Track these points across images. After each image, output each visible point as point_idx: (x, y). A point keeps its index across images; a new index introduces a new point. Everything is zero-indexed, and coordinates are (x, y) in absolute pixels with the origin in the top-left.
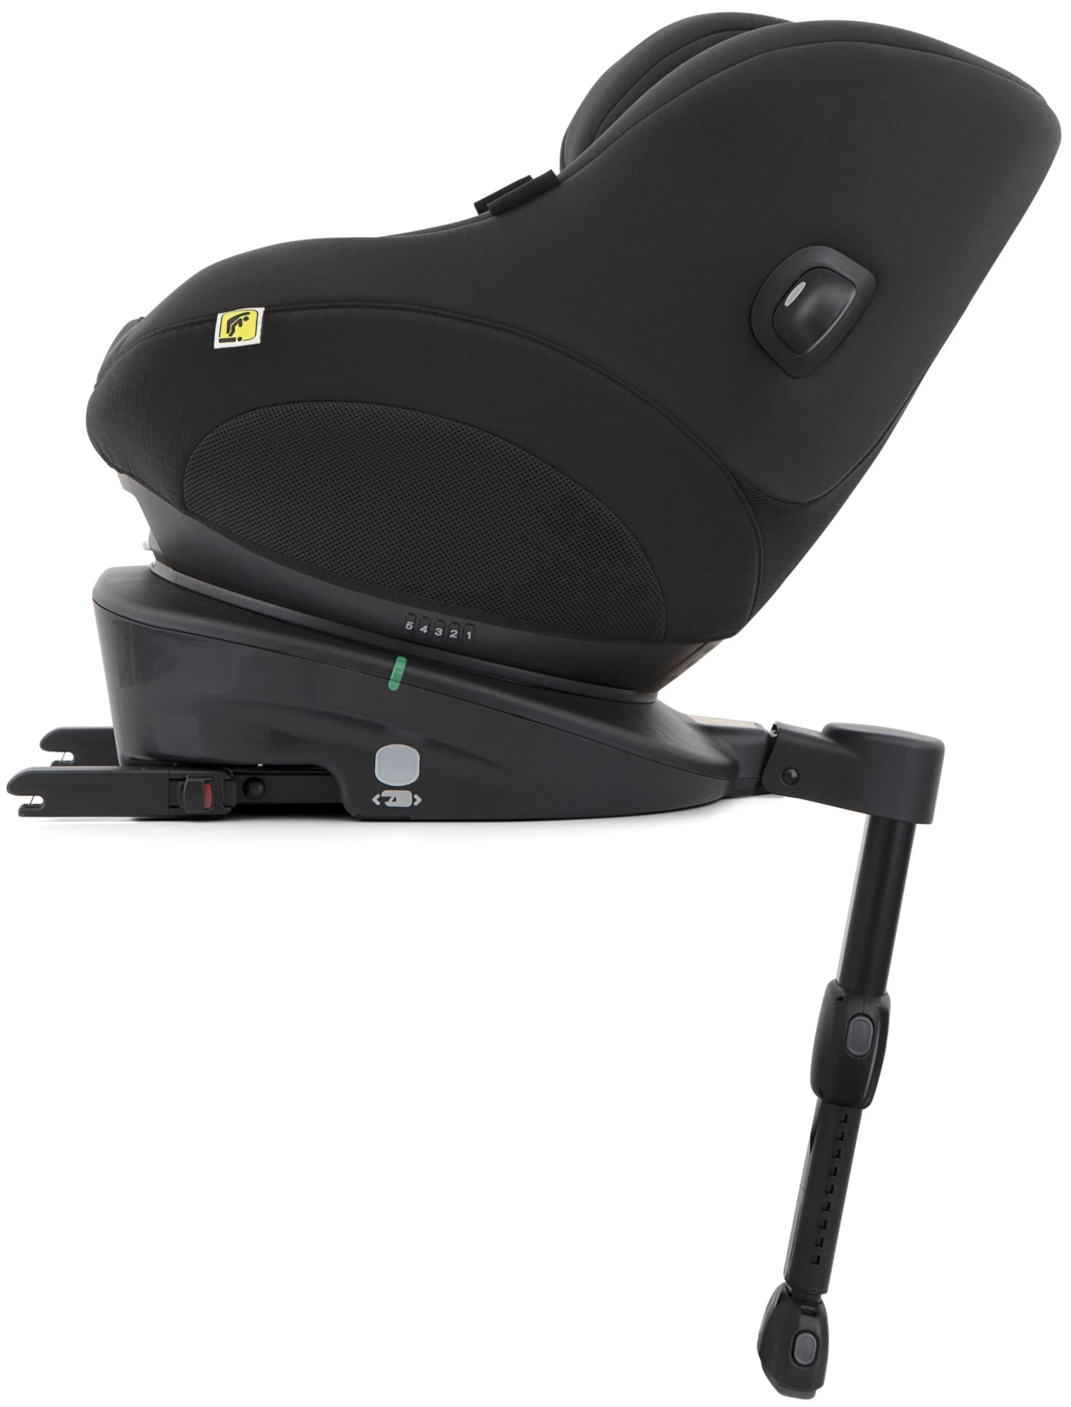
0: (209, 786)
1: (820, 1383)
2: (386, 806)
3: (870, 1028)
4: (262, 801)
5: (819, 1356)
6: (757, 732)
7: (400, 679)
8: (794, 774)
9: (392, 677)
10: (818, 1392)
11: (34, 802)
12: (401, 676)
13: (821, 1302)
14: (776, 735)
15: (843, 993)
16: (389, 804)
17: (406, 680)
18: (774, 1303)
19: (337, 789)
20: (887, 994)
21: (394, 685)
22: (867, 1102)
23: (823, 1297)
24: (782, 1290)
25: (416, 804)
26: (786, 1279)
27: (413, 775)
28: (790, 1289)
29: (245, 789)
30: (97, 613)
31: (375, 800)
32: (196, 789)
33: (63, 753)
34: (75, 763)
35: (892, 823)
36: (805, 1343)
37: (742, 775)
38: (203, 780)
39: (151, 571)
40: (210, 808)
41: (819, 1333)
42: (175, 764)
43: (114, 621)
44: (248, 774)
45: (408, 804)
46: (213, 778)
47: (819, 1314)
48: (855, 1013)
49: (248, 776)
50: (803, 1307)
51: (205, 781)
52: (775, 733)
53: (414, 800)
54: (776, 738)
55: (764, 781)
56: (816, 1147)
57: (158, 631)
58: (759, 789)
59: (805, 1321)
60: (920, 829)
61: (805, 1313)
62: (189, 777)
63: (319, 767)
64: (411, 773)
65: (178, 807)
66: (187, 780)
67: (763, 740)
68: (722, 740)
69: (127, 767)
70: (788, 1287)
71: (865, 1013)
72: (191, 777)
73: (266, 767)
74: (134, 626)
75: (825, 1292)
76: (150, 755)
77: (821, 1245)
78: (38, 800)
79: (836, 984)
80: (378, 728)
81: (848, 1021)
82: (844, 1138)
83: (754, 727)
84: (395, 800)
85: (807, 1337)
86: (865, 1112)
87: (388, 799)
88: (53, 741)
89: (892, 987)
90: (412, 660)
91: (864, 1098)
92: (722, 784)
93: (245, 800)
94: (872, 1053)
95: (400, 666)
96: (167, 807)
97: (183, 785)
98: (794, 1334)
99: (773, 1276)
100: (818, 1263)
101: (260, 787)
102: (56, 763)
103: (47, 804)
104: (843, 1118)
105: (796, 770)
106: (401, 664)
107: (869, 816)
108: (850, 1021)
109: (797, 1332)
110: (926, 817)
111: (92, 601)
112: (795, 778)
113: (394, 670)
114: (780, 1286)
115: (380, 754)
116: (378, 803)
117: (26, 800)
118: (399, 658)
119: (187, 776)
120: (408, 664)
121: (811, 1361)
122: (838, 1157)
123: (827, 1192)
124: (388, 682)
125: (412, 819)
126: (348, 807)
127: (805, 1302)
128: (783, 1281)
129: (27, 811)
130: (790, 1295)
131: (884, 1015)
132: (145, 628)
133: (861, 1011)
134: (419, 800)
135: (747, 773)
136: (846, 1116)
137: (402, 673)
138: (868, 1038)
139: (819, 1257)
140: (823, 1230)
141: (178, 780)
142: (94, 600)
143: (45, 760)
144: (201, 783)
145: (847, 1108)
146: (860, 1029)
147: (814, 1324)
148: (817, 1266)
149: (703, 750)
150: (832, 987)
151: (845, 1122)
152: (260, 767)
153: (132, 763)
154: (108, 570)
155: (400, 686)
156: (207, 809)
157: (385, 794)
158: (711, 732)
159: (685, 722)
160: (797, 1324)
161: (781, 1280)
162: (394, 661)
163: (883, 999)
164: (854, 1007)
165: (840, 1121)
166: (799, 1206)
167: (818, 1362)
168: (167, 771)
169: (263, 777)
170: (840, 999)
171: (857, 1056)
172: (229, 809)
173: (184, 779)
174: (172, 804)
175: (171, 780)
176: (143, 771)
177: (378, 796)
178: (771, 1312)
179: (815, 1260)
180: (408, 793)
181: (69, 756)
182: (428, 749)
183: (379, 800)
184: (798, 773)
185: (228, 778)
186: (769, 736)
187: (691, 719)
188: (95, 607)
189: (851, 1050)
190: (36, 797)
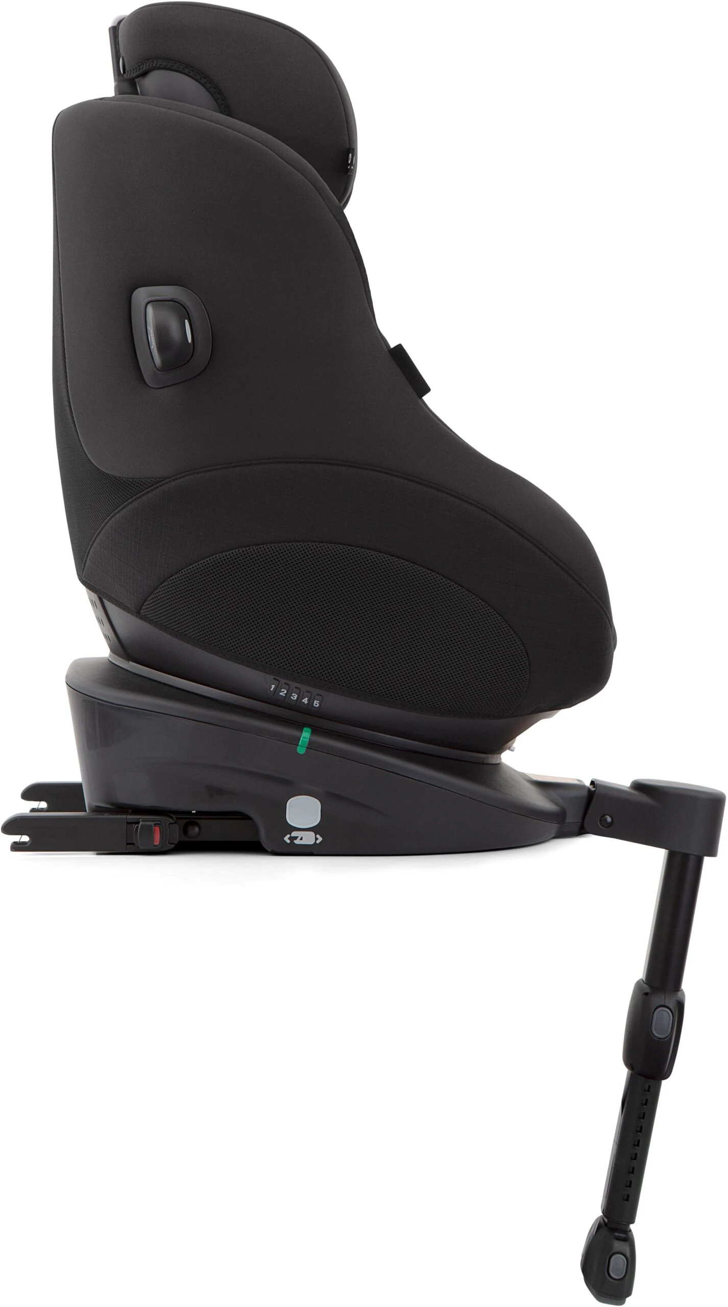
0: (157, 828)
1: (628, 1293)
2: (294, 843)
3: (670, 1018)
4: (199, 839)
5: (629, 1271)
6: (579, 787)
7: (306, 745)
8: (609, 819)
9: (300, 744)
10: (628, 1299)
11: (22, 840)
12: (307, 743)
13: (630, 1231)
14: (594, 789)
15: (648, 990)
16: (297, 842)
17: (311, 746)
18: (594, 1231)
19: (257, 831)
20: (682, 990)
21: (301, 750)
22: (666, 1074)
23: (632, 1226)
24: (600, 1221)
25: (318, 842)
26: (603, 1212)
27: (315, 820)
28: (606, 1220)
29: (185, 831)
30: (70, 694)
31: (287, 839)
32: (148, 830)
33: (39, 802)
34: (48, 810)
35: (686, 856)
36: (617, 1263)
37: (568, 820)
38: (153, 823)
39: (109, 660)
40: (159, 844)
41: (628, 1254)
42: (130, 811)
43: (84, 700)
44: (187, 819)
45: (312, 842)
46: (160, 821)
47: (628, 1239)
48: (658, 1005)
49: (187, 820)
50: (616, 1234)
51: (155, 824)
52: (594, 787)
53: (316, 839)
54: (595, 791)
55: (585, 825)
56: (626, 1111)
57: (119, 708)
58: (581, 831)
59: (618, 1245)
60: (707, 860)
61: (618, 1239)
62: (142, 821)
63: (243, 813)
64: (315, 819)
65: (134, 844)
66: (141, 823)
67: (585, 793)
68: (553, 793)
69: (93, 813)
70: (604, 1218)
71: (666, 1005)
72: (144, 821)
73: (198, 813)
74: (99, 703)
75: (633, 1222)
76: (112, 804)
77: (630, 1186)
78: (25, 838)
79: (642, 982)
80: (287, 782)
81: (652, 1012)
82: (648, 1104)
83: (577, 782)
84: (301, 839)
85: (619, 1257)
86: (664, 1083)
87: (296, 838)
88: (31, 793)
89: (686, 985)
90: (315, 731)
91: (666, 1071)
92: (554, 827)
93: (185, 839)
94: (672, 1036)
95: (306, 735)
96: (125, 844)
97: (137, 827)
98: (610, 1255)
99: (594, 1210)
100: (627, 1200)
101: (197, 829)
102: (33, 810)
103: (32, 842)
104: (647, 1088)
105: (610, 817)
106: (307, 733)
107: (667, 851)
108: (654, 1012)
109: (611, 1253)
110: (712, 852)
111: (65, 683)
112: (609, 823)
113: (301, 738)
114: (598, 1218)
115: (291, 802)
116: (288, 841)
117: (16, 838)
118: (305, 729)
119: (141, 820)
120: (313, 733)
121: (622, 1276)
122: (643, 1118)
123: (634, 1145)
124: (297, 748)
125: (315, 853)
126: (265, 844)
127: (617, 1230)
128: (601, 1214)
129: (16, 847)
130: (606, 1224)
131: (680, 1006)
132: (108, 705)
133: (663, 1004)
134: (320, 839)
135: (573, 818)
136: (649, 1087)
137: (308, 740)
138: (669, 1023)
139: (628, 1195)
140: (632, 1175)
141: (133, 823)
142: (67, 683)
143: (26, 807)
144: (151, 826)
145: (651, 1080)
146: (662, 1017)
147: (625, 1247)
148: (627, 1202)
149: (539, 801)
150: (639, 985)
151: (648, 1091)
152: (194, 813)
153: (97, 810)
154: (75, 661)
155: (306, 751)
156: (156, 846)
157: (294, 834)
158: (544, 786)
159: (525, 779)
160: (611, 1247)
161: (599, 1213)
162: (302, 731)
163: (679, 993)
164: (657, 999)
165: (645, 1090)
166: (613, 1156)
167: (627, 1277)
168: (124, 816)
169: (198, 821)
170: (646, 994)
171: (660, 1039)
172: (173, 846)
173: (139, 823)
174: (129, 842)
175: (128, 823)
176: (106, 816)
177: (288, 836)
178: (591, 1238)
179: (626, 1198)
180: (312, 834)
181: (43, 805)
182: (328, 799)
183: (289, 839)
184: (612, 819)
185: (172, 821)
186: (589, 789)
187: (528, 776)
188: (67, 688)
189: (656, 1035)
190: (23, 836)
